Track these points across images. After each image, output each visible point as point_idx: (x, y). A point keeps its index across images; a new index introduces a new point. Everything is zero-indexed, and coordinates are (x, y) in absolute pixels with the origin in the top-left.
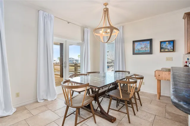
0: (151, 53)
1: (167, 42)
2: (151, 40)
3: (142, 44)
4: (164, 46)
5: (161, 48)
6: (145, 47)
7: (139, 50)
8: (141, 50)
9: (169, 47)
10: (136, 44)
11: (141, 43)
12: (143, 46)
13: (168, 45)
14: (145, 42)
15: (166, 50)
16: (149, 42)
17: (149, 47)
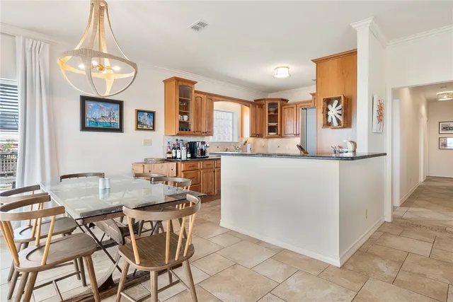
0: (121, 129)
1: (146, 114)
2: (120, 104)
3: (103, 108)
4: (141, 118)
5: (138, 122)
6: (110, 116)
8: (101, 121)
9: (149, 121)
10: (90, 104)
11: (101, 104)
12: (106, 114)
13: (147, 119)
14: (111, 106)
15: (145, 127)
16: (117, 106)
17: (117, 116)
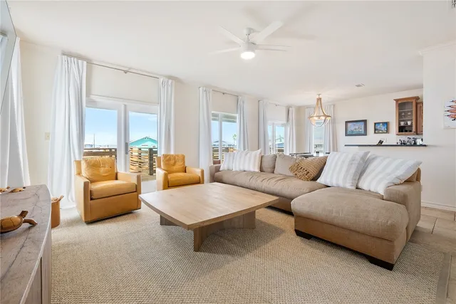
0: (365, 134)
1: (381, 124)
2: (365, 121)
3: (356, 125)
4: (378, 127)
5: (375, 130)
6: (359, 128)
7: (352, 131)
8: (354, 131)
9: (383, 128)
10: (349, 125)
11: (355, 123)
12: (357, 127)
14: (359, 124)
15: (380, 132)
16: (363, 123)
17: (363, 128)
